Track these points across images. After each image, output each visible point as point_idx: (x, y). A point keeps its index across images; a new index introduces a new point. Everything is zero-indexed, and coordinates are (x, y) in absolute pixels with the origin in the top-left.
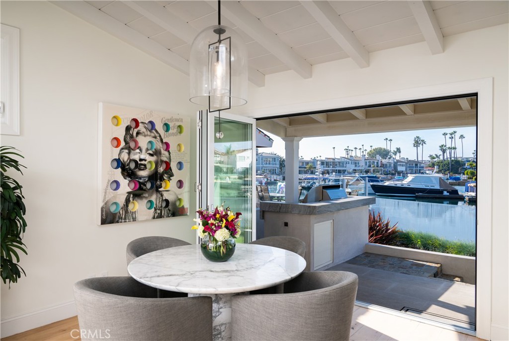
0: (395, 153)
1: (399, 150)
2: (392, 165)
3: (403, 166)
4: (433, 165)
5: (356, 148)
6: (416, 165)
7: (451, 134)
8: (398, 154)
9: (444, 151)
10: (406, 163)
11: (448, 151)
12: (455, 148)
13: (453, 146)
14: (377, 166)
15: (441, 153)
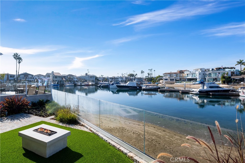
0: (136, 75)
1: (137, 74)
2: (134, 79)
3: (137, 79)
4: (146, 79)
5: (125, 74)
6: (141, 79)
7: (151, 70)
8: (136, 76)
9: (149, 75)
10: (138, 79)
11: (150, 75)
12: (152, 74)
13: (151, 73)
14: (129, 79)
15: (148, 75)
